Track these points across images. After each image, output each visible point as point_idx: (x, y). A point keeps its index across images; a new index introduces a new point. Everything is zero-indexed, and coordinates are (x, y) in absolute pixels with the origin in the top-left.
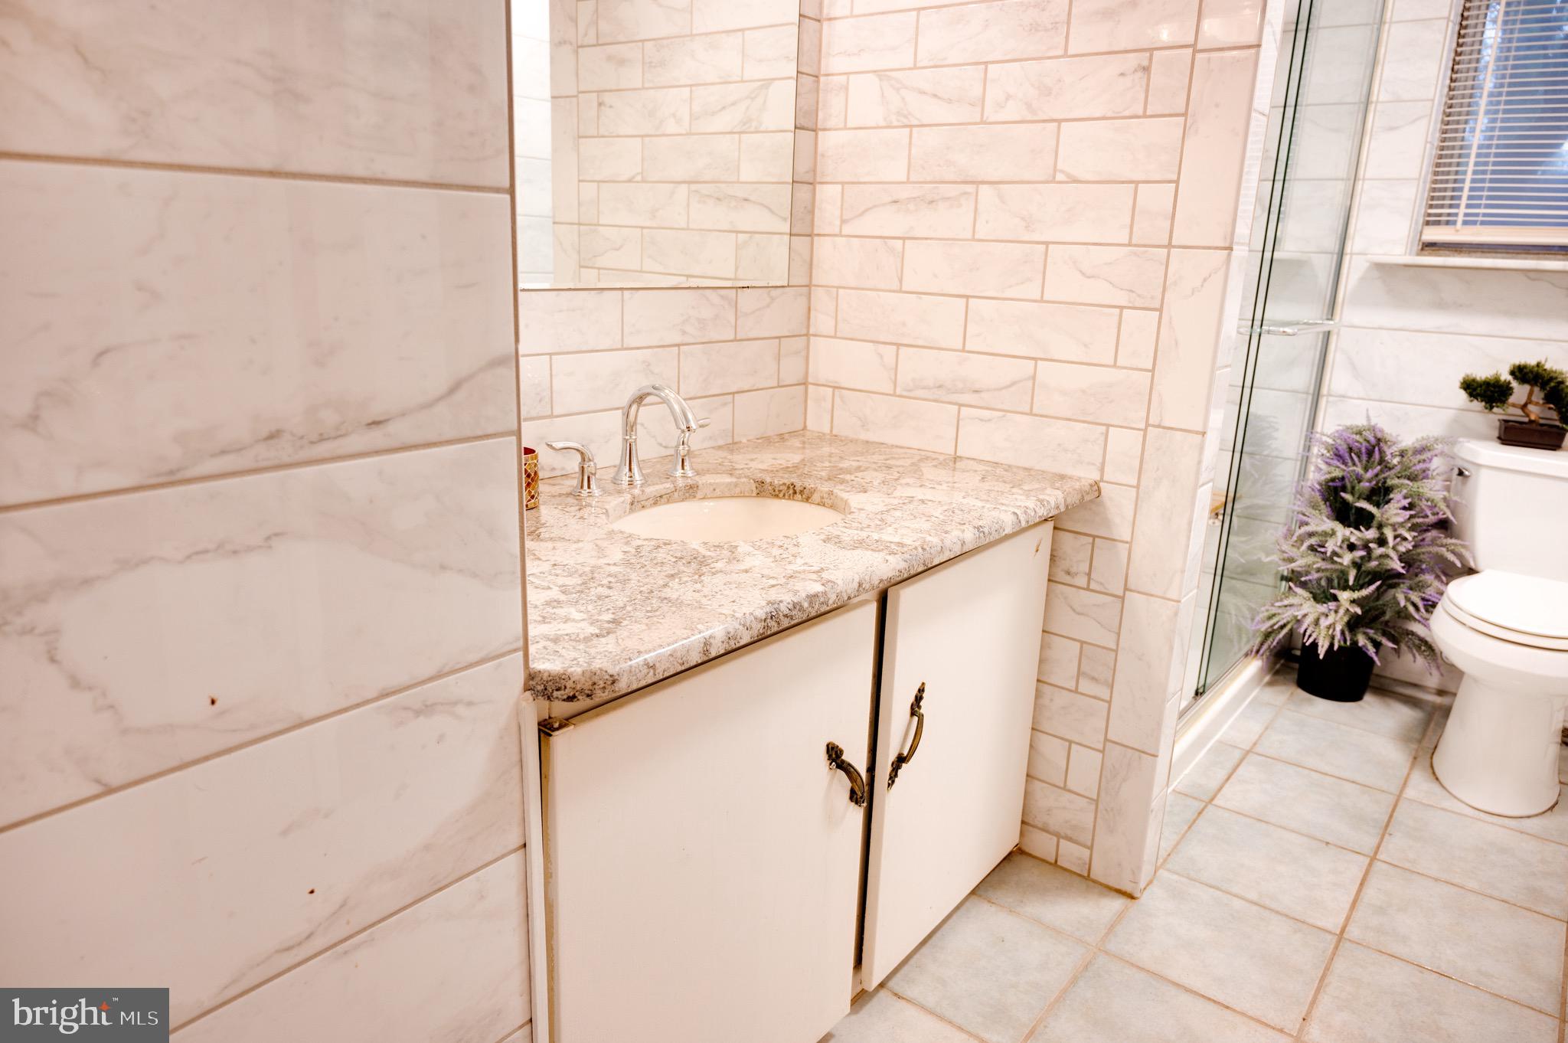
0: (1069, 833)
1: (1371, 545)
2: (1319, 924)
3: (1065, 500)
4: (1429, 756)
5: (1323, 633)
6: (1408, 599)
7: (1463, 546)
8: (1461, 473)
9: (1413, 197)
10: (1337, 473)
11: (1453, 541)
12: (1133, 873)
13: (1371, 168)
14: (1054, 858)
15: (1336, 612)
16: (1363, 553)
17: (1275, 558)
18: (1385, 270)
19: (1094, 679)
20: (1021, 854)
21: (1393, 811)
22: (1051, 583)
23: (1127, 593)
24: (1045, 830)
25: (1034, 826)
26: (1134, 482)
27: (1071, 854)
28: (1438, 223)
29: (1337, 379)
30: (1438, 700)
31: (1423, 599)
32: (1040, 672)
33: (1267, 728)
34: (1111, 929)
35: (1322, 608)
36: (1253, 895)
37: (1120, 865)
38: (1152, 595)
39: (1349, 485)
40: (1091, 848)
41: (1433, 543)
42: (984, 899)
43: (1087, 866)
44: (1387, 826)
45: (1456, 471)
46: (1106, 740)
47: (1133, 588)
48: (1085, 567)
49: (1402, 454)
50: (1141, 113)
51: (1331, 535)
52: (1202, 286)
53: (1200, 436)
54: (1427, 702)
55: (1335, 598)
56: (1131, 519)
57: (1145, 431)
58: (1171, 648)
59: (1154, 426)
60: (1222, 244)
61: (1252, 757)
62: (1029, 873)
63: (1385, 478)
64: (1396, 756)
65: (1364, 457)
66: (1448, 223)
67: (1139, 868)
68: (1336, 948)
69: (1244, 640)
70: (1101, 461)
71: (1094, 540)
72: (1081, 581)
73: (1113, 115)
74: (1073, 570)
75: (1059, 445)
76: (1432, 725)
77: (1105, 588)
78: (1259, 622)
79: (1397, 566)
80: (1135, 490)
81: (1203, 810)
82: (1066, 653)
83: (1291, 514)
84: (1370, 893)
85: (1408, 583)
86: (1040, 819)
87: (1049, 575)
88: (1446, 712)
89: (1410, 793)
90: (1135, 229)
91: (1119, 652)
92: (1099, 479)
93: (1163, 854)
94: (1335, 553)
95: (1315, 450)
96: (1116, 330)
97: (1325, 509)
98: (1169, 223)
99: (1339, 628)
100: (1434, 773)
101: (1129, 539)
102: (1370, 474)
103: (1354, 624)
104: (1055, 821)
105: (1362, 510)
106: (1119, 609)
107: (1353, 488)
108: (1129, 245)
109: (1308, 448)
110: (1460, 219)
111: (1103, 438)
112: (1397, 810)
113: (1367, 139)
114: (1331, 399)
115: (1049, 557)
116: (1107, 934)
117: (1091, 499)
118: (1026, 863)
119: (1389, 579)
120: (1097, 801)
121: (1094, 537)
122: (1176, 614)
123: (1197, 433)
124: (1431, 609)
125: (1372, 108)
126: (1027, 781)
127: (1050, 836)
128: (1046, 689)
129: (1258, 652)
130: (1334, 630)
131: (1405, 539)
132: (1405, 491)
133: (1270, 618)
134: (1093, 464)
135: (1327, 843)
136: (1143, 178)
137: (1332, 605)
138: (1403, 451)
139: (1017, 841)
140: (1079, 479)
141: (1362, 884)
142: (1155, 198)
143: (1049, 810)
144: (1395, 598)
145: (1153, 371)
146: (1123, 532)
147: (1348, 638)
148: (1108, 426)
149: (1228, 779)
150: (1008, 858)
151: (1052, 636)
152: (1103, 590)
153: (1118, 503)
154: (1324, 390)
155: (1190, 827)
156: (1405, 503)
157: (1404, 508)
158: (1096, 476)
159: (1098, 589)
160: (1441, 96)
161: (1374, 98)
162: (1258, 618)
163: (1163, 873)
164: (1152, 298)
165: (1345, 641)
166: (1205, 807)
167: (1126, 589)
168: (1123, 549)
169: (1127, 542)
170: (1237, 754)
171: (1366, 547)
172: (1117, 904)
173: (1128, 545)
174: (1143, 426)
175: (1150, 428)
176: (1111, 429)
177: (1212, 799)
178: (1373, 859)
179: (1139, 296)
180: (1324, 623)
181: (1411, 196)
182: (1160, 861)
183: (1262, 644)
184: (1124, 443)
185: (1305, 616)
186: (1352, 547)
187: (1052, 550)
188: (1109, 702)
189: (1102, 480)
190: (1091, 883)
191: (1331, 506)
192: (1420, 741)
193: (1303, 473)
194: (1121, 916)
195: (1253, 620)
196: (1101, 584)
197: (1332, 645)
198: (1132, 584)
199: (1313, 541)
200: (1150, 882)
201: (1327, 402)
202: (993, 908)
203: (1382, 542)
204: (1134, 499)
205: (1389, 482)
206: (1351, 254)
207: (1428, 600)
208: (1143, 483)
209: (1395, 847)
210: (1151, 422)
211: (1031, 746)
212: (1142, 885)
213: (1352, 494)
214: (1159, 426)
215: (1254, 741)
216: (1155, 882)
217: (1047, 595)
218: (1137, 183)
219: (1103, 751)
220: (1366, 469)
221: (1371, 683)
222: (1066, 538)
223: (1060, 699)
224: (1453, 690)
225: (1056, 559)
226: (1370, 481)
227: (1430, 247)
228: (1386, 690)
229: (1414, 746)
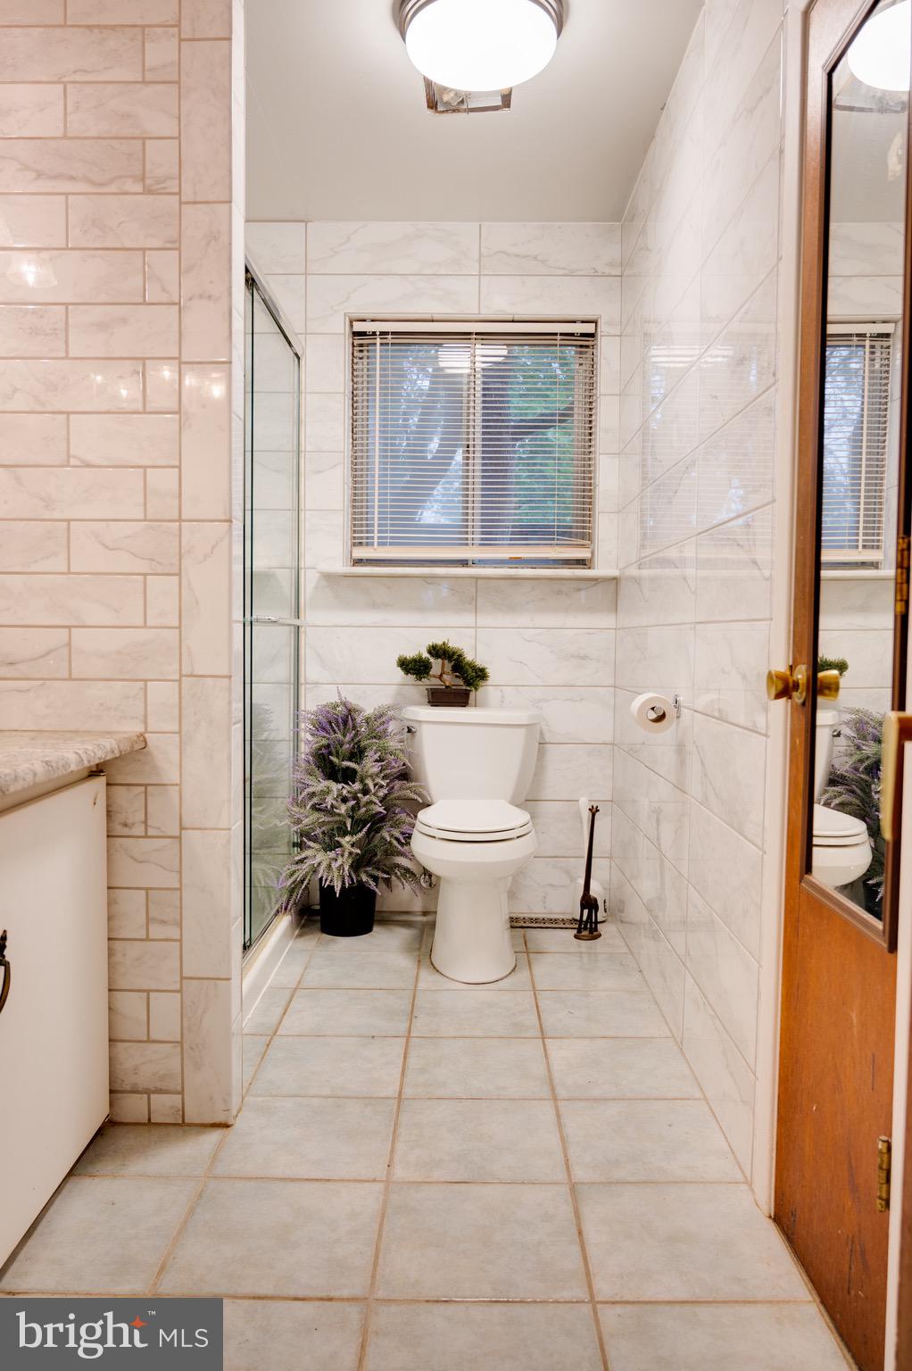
0: (159, 1085)
1: (359, 795)
2: (382, 1095)
3: (118, 746)
4: (428, 957)
5: (336, 874)
6: (392, 836)
7: (421, 786)
8: (409, 731)
9: (342, 524)
10: (324, 742)
11: (413, 784)
12: (225, 1100)
13: (309, 502)
14: (147, 1118)
15: (342, 856)
16: (354, 802)
17: (287, 821)
18: (329, 578)
19: (163, 922)
20: (113, 1126)
21: (414, 1000)
22: (111, 839)
23: (183, 832)
24: (134, 1091)
25: (122, 1092)
26: (176, 728)
27: (163, 1106)
28: (361, 544)
29: (310, 671)
30: (424, 919)
31: (402, 833)
32: (110, 930)
33: (306, 968)
34: (215, 1158)
35: (332, 854)
36: (327, 1092)
37: (211, 1098)
38: (206, 829)
39: (334, 751)
40: (182, 1093)
41: (401, 788)
42: (85, 1175)
43: (181, 1113)
44: (412, 1012)
45: (406, 730)
46: (182, 978)
47: (188, 826)
48: (140, 816)
49: (367, 720)
50: (141, 409)
51: (328, 793)
52: (212, 553)
53: (227, 680)
54: (417, 922)
55: (339, 845)
56: (178, 763)
57: (180, 681)
58: (229, 873)
59: (187, 676)
60: (223, 518)
61: (299, 993)
62: (125, 1139)
63: (359, 741)
64: (405, 963)
65: (342, 727)
66: (367, 544)
67: (229, 1095)
68: (399, 1107)
69: (274, 900)
70: (143, 713)
71: (146, 789)
72: (139, 830)
73: (115, 410)
74: (130, 821)
75: (101, 704)
76: (425, 937)
77: (162, 832)
78: (283, 881)
79: (379, 809)
80: (178, 735)
81: (270, 1042)
82: (132, 904)
83: (292, 783)
84: (413, 1061)
85: (389, 824)
86: (128, 1081)
87: (108, 831)
88: (433, 925)
89: (422, 985)
90: (148, 508)
91: (183, 891)
92: (143, 730)
93: (246, 1085)
94: (332, 806)
95: (302, 726)
96: (142, 595)
97: (318, 772)
98: (177, 501)
99: (347, 868)
100: (434, 968)
101: (178, 782)
102: (348, 739)
103: (357, 865)
104: (144, 1078)
105: (348, 768)
106: (178, 850)
107: (337, 753)
108: (145, 520)
109: (297, 725)
110: (376, 540)
111: (142, 693)
112: (416, 999)
113: (302, 479)
114: (308, 686)
115: (105, 813)
116: (212, 1162)
117: (138, 751)
118: (119, 1131)
119: (377, 822)
120: (181, 1043)
121: (146, 785)
122: (229, 842)
123: (225, 677)
124: (408, 841)
125: (302, 455)
126: (110, 1046)
127: (140, 1096)
128: (118, 944)
129: (286, 909)
130: (344, 869)
131: (382, 786)
132: (375, 748)
133: (292, 875)
134: (137, 718)
135: (373, 1037)
136: (150, 463)
137: (339, 850)
138: (368, 718)
139: (107, 1112)
140: (125, 732)
141: (405, 1058)
142: (163, 480)
143: (135, 1069)
144: (383, 838)
145: (180, 627)
146: (171, 775)
147: (354, 877)
148: (146, 681)
149: (284, 1014)
150: (100, 1133)
151: (117, 890)
152: (161, 834)
153: (164, 750)
154: (302, 680)
155: (263, 1058)
156: (376, 757)
157: (376, 761)
158: (140, 728)
159: (156, 834)
160: (348, 451)
161: (302, 448)
162: (282, 878)
163: (249, 1099)
164: (171, 564)
165: (352, 880)
166: (271, 1039)
167: (182, 828)
168: (174, 791)
169: (177, 785)
170: (287, 994)
171: (355, 798)
172: (214, 1136)
173: (178, 787)
174: (177, 677)
175: (183, 678)
176: (149, 683)
177: (276, 1031)
178: (408, 1038)
179: (158, 563)
180: (335, 865)
181: (339, 522)
182: (245, 1090)
183: (289, 901)
184: (162, 694)
185: (319, 864)
186: (345, 800)
187: (108, 806)
188: (180, 941)
189: (146, 732)
190: (186, 1128)
191: (323, 772)
192: (419, 949)
193: (297, 748)
194: (220, 1145)
195: (278, 879)
196: (158, 828)
197: (343, 883)
198: (186, 823)
199: (315, 800)
200: (240, 1110)
201: (305, 689)
202: (97, 1180)
203: (366, 791)
204: (178, 743)
205: (362, 744)
206: (305, 568)
207: (405, 834)
208: (184, 728)
209: (420, 1026)
210: (184, 672)
211: (110, 1008)
212: (234, 1112)
213: (338, 757)
214: (191, 676)
215: (298, 980)
216: (243, 1108)
217: (108, 852)
218: (145, 467)
219: (180, 991)
220: (344, 736)
221: (375, 918)
222: (120, 792)
223: (133, 950)
224: (433, 910)
225: (112, 814)
226: (349, 743)
227: (358, 562)
228: (388, 920)
229: (417, 953)
